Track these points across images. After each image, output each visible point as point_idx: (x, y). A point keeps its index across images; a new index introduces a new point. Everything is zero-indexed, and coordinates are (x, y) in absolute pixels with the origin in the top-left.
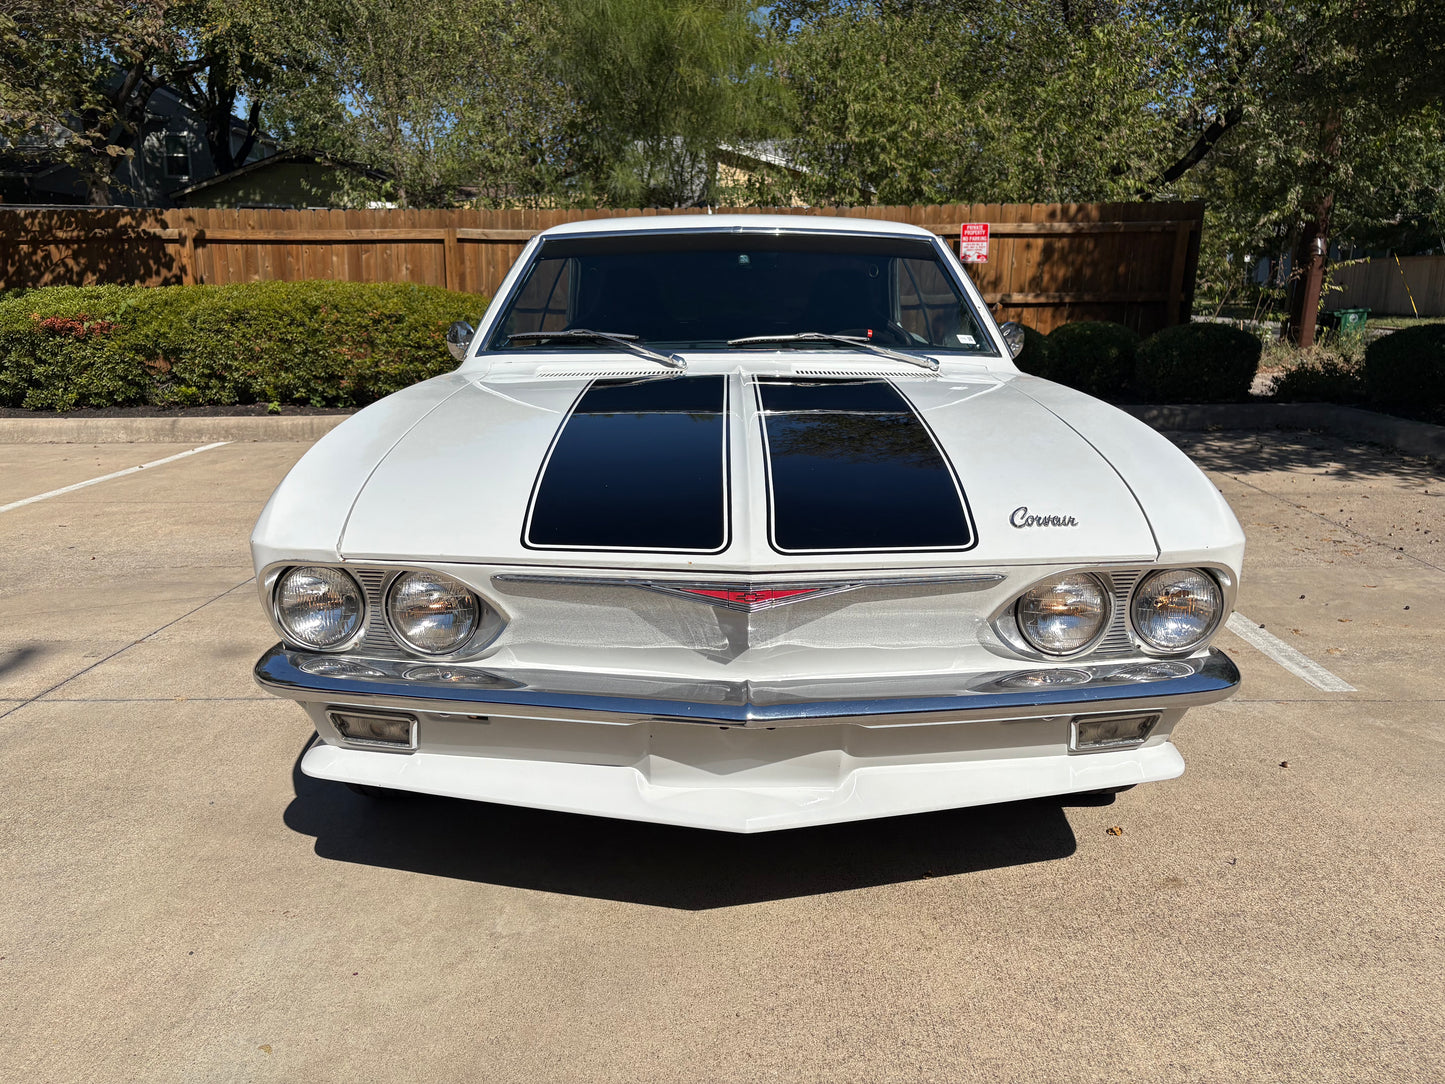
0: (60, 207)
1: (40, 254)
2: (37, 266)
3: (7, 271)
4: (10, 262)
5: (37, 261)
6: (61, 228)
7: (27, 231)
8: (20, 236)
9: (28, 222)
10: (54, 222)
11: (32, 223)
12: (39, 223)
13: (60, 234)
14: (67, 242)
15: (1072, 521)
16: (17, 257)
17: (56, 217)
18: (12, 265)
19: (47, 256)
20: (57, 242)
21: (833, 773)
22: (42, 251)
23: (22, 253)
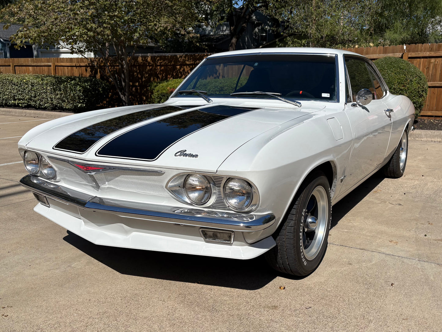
0: (189, 54)
1: (182, 69)
2: (181, 73)
3: (173, 74)
4: (174, 71)
5: (181, 71)
6: (188, 61)
7: (179, 62)
8: (177, 63)
9: (180, 59)
10: (186, 59)
11: (181, 59)
12: (183, 59)
13: (188, 63)
14: (189, 65)
15: (197, 156)
16: (176, 71)
17: (187, 57)
18: (175, 73)
19: (184, 70)
20: (186, 65)
21: (126, 232)
22: (183, 68)
23: (178, 69)
